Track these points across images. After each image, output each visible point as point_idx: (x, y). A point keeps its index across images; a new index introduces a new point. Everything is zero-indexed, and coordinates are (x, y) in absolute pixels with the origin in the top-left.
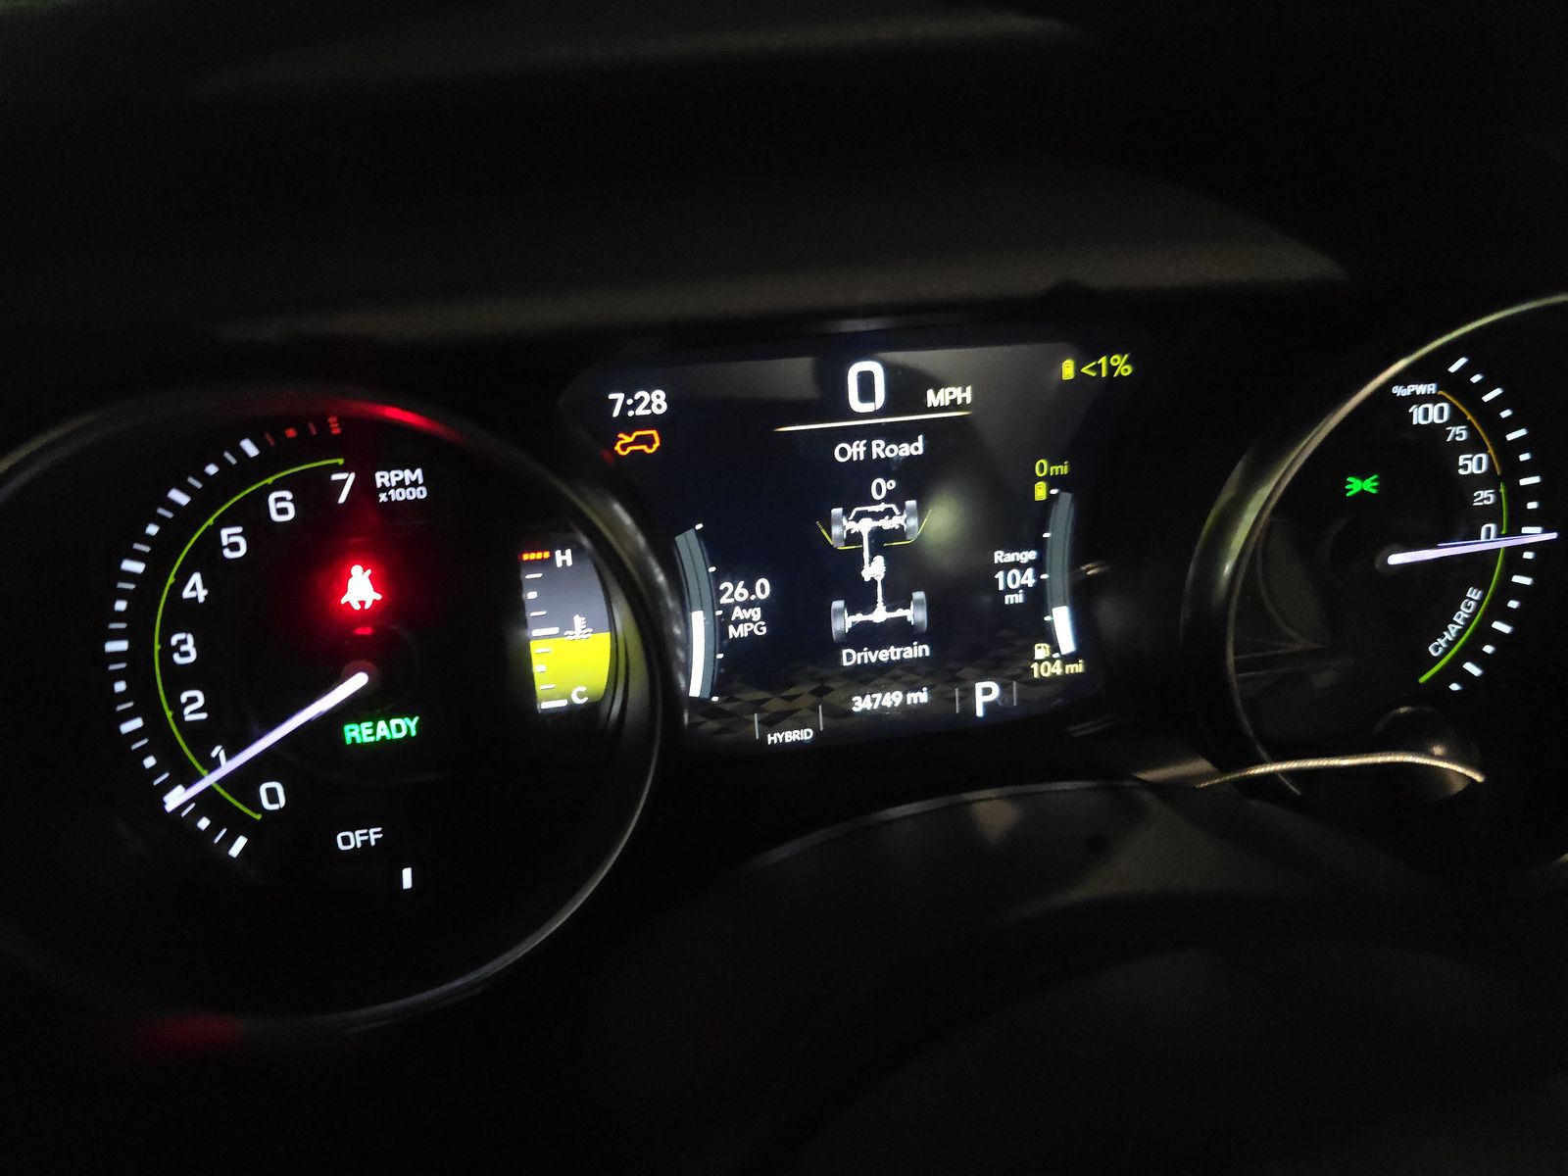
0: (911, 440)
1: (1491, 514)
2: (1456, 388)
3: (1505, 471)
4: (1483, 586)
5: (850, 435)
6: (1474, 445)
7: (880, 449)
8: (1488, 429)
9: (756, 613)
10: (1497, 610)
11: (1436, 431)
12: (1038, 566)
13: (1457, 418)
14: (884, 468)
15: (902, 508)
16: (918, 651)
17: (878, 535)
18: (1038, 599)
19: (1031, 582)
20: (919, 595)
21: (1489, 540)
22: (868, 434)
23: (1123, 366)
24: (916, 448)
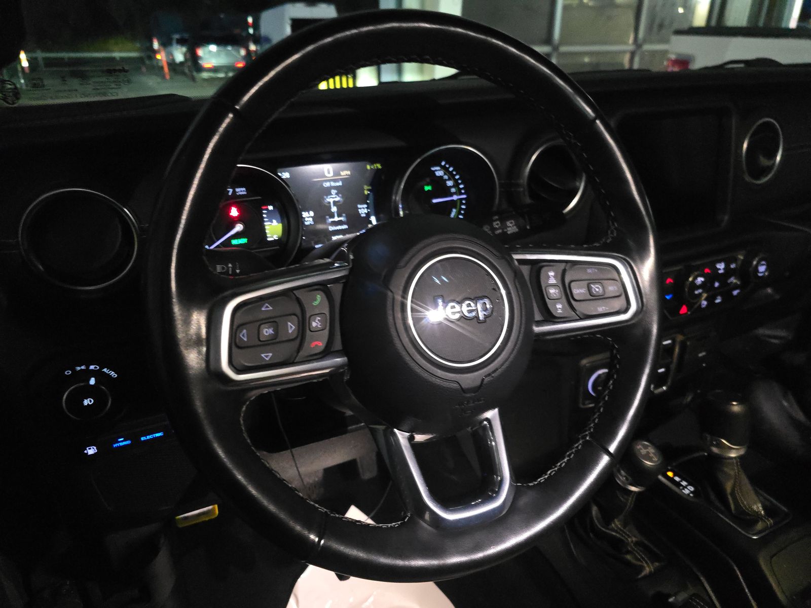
0: (338, 182)
1: (455, 193)
2: (443, 168)
3: (456, 185)
4: (455, 208)
5: (326, 181)
6: (449, 179)
7: (333, 184)
8: (452, 177)
9: (311, 219)
10: (460, 213)
11: (441, 177)
12: (367, 208)
13: (445, 174)
14: (335, 188)
15: (339, 196)
16: (345, 227)
17: (334, 202)
18: (368, 215)
19: (366, 212)
20: (344, 215)
21: (455, 198)
22: (330, 181)
23: (379, 166)
24: (340, 184)
